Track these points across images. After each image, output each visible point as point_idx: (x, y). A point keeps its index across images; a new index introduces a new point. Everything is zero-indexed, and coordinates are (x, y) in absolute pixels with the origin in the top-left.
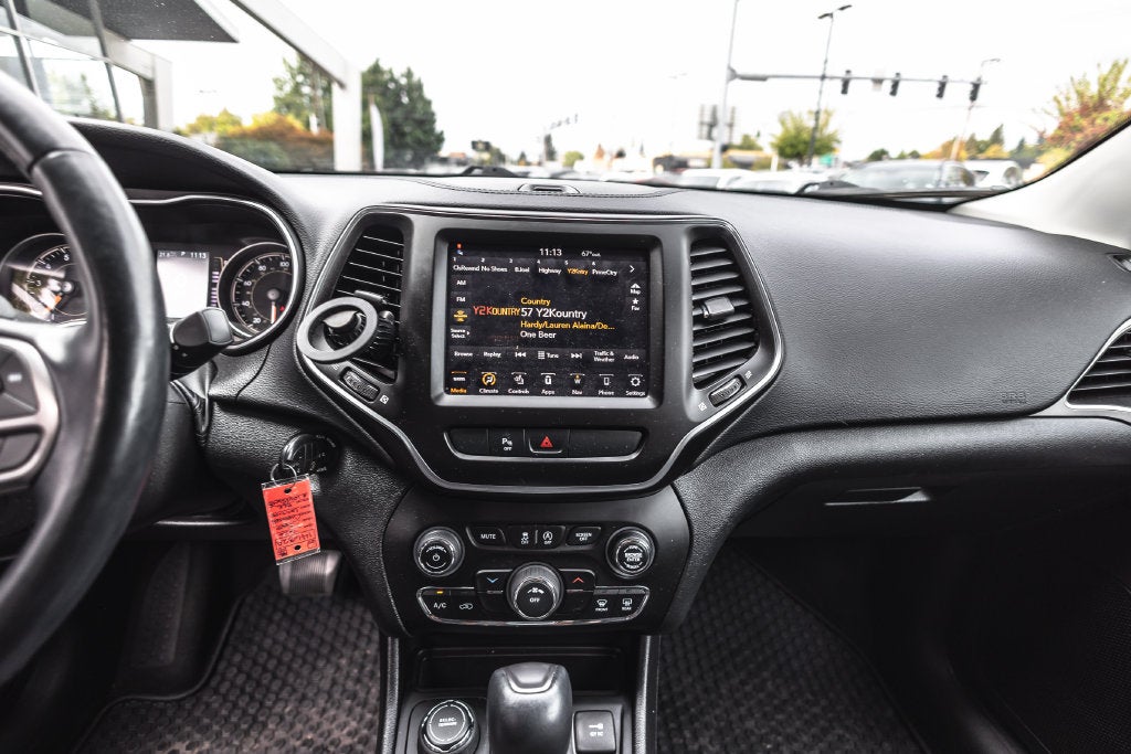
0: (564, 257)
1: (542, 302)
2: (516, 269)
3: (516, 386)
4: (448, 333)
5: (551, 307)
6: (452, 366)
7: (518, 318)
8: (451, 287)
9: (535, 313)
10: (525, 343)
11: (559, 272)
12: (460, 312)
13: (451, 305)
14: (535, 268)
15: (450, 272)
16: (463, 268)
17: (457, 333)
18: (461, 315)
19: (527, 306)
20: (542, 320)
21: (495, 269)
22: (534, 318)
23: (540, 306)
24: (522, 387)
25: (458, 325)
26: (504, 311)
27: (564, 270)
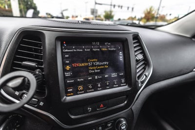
0: (100, 45)
1: (95, 60)
2: (86, 50)
3: (90, 89)
4: (64, 75)
5: (98, 61)
6: (67, 86)
7: (88, 66)
8: (63, 58)
9: (93, 64)
10: (91, 74)
11: (99, 50)
12: (68, 67)
13: (64, 64)
14: (91, 49)
15: (62, 52)
16: (67, 50)
17: (67, 74)
18: (68, 68)
19: (90, 62)
20: (95, 66)
21: (78, 50)
22: (93, 66)
23: (94, 62)
24: (91, 89)
25: (68, 71)
26: (83, 65)
27: (100, 49)
